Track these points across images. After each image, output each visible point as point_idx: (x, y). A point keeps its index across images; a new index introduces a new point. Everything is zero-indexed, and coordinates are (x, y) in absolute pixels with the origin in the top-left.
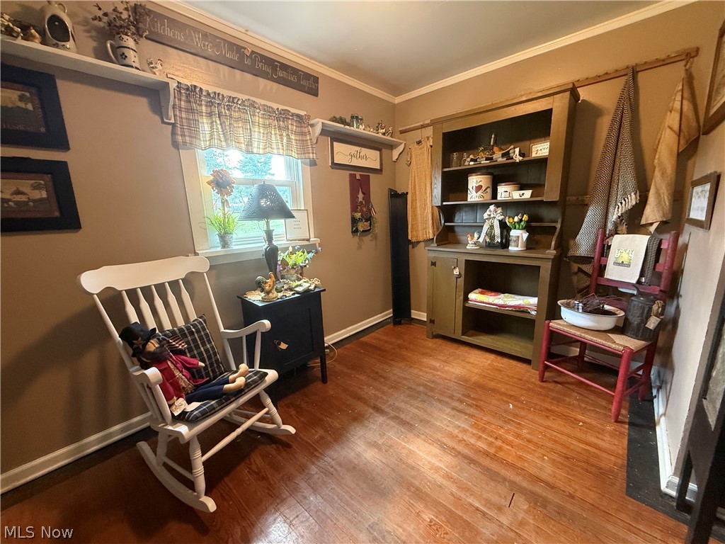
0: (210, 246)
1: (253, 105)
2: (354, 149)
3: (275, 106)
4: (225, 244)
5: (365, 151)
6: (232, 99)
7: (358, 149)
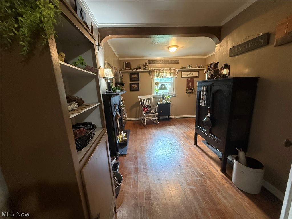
0: (154, 94)
1: (164, 69)
2: (188, 73)
3: (168, 68)
4: (157, 94)
5: (192, 73)
6: (160, 70)
7: (190, 72)
